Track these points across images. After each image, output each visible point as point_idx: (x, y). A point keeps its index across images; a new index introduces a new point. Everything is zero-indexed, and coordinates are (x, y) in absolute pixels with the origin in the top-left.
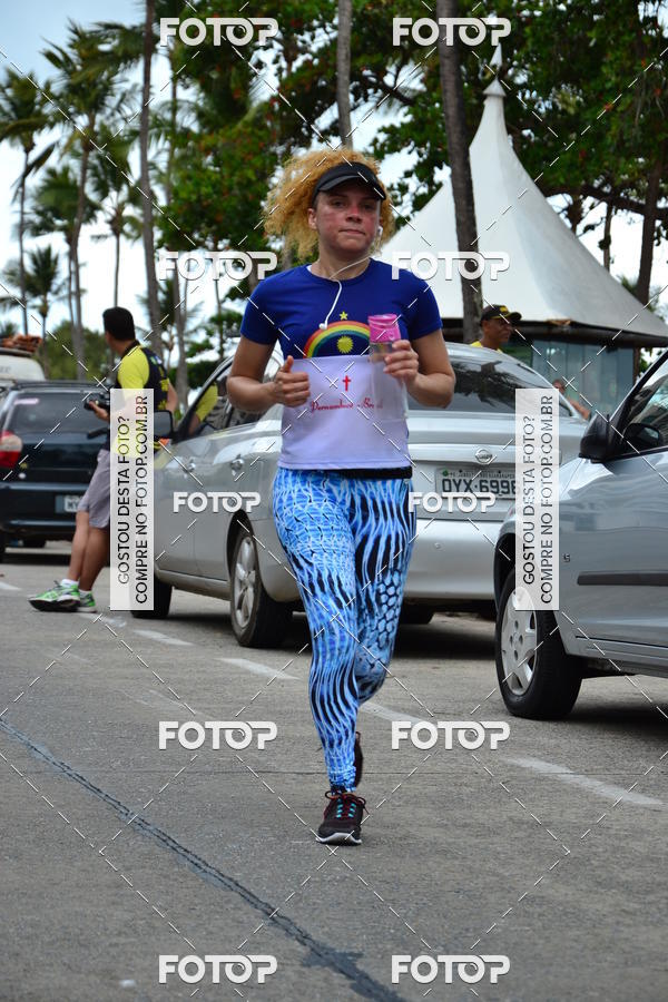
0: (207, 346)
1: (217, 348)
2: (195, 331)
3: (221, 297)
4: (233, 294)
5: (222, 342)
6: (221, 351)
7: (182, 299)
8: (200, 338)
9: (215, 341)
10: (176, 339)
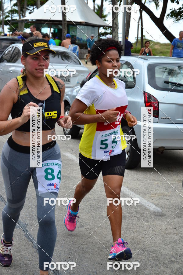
0: (8, 16)
1: (11, 17)
2: (6, 13)
3: (12, 5)
4: (15, 5)
5: (12, 15)
6: (12, 18)
7: (3, 6)
8: (7, 14)
9: (10, 15)
10: (2, 14)
